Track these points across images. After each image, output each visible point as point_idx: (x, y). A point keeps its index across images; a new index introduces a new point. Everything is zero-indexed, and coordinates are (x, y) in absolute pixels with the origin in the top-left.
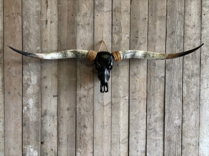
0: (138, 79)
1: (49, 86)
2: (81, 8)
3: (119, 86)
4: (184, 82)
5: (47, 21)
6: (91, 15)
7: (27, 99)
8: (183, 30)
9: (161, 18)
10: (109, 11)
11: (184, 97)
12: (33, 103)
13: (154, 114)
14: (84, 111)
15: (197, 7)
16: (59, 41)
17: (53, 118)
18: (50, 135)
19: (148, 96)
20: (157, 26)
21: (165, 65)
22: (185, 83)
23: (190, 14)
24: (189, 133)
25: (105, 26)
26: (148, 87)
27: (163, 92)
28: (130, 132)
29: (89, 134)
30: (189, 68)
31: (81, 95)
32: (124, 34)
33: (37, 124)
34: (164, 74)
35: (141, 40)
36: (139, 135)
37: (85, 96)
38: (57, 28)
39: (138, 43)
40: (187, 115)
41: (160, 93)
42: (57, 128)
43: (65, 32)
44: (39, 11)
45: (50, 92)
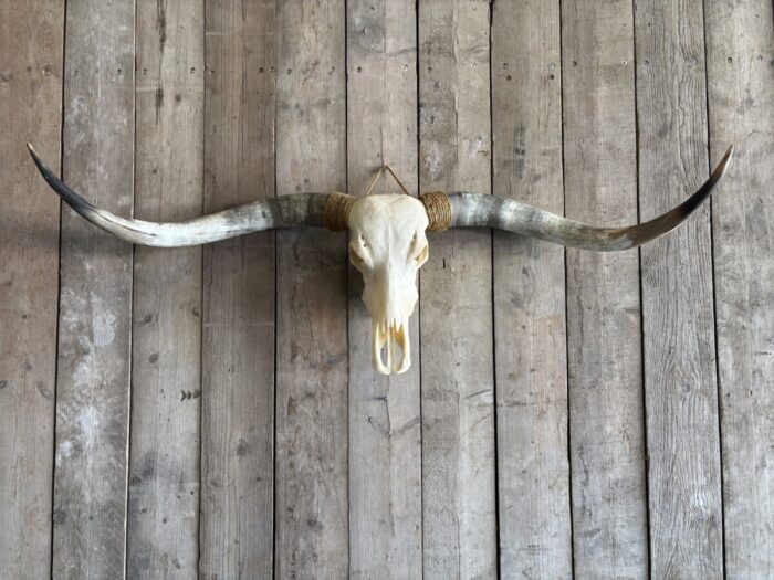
0: (529, 321)
1: (164, 352)
2: (296, 43)
3: (452, 350)
4: (722, 329)
5: (160, 96)
6: (333, 68)
7: (73, 409)
8: (705, 120)
9: (612, 72)
10: (405, 51)
11: (724, 393)
12: (99, 427)
13: (603, 469)
14: (309, 455)
15: (758, 28)
16: (207, 173)
17: (182, 489)
18: (166, 562)
19: (574, 391)
20: (601, 107)
21: (637, 261)
22: (725, 335)
23: (728, 54)
24: (755, 546)
25: (391, 109)
26: (573, 351)
27: (637, 371)
28: (502, 545)
29: (331, 556)
30: (738, 271)
31: (295, 389)
32: (466, 138)
33: (112, 513)
34: (637, 298)
35: (535, 162)
36: (542, 558)
37: (310, 395)
38: (198, 123)
39: (525, 173)
40: (741, 471)
41: (622, 377)
42: (195, 531)
43: (232, 135)
44: (130, 55)
45: (169, 378)
